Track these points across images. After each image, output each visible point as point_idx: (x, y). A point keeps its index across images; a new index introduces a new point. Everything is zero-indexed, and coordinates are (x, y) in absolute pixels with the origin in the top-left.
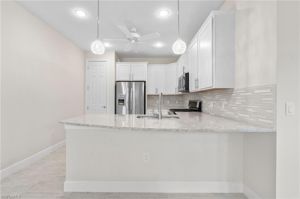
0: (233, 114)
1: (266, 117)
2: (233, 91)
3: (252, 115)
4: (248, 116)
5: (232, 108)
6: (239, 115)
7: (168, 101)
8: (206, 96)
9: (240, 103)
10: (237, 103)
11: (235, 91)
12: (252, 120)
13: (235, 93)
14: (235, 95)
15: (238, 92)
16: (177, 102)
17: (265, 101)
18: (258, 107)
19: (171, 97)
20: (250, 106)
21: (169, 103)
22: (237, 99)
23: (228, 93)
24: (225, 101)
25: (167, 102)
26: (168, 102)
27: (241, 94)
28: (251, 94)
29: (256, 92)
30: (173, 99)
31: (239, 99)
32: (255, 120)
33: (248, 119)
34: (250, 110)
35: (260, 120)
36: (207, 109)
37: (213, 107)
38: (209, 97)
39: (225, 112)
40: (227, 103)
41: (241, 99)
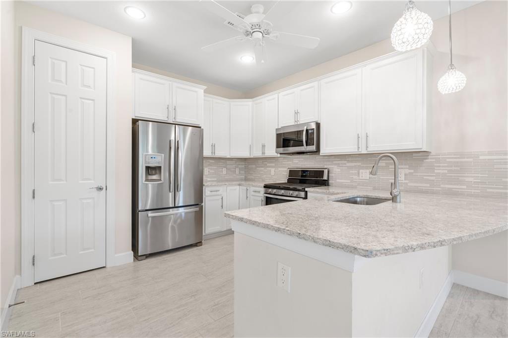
0: (427, 185)
1: (502, 187)
2: (428, 156)
3: (473, 185)
4: (465, 187)
5: (425, 177)
6: (442, 186)
7: (224, 169)
8: (346, 162)
9: (446, 171)
11: (432, 156)
12: (473, 191)
14: (434, 160)
15: (441, 156)
16: (237, 171)
17: (501, 168)
18: (487, 175)
19: (228, 162)
20: (468, 175)
21: (225, 173)
22: (438, 166)
23: (414, 157)
24: (407, 168)
25: (222, 171)
26: (224, 171)
27: (448, 160)
30: (232, 165)
31: (443, 166)
32: (479, 191)
33: (466, 190)
35: (489, 190)
36: (349, 181)
37: (368, 178)
38: (356, 163)
39: (407, 184)
40: (412, 171)
41: (447, 166)
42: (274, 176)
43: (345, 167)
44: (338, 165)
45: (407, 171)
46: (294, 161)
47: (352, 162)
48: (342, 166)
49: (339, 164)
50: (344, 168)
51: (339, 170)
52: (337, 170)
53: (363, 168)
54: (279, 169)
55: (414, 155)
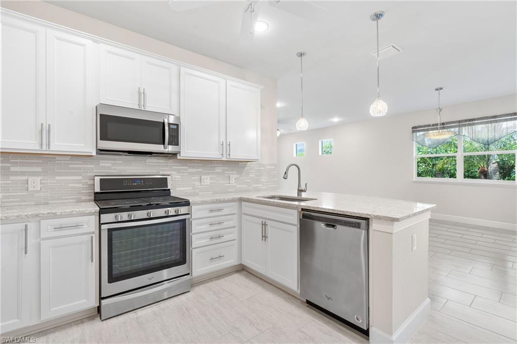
0: (246, 186)
4: (261, 185)
5: (245, 180)
6: (253, 186)
9: (254, 176)
10: (250, 176)
13: (249, 167)
14: (249, 168)
22: (251, 172)
23: (240, 166)
24: (235, 174)
27: (255, 168)
28: (263, 168)
29: (267, 167)
31: (253, 172)
34: (262, 180)
36: (191, 188)
37: (209, 184)
38: (197, 168)
39: (235, 186)
40: (238, 176)
41: (256, 172)
42: (37, 191)
43: (186, 173)
44: (178, 171)
45: (236, 176)
46: (101, 164)
47: (194, 167)
48: (183, 173)
49: (179, 169)
50: (184, 174)
51: (179, 177)
52: (177, 177)
53: (205, 174)
54: (57, 178)
55: (240, 163)
